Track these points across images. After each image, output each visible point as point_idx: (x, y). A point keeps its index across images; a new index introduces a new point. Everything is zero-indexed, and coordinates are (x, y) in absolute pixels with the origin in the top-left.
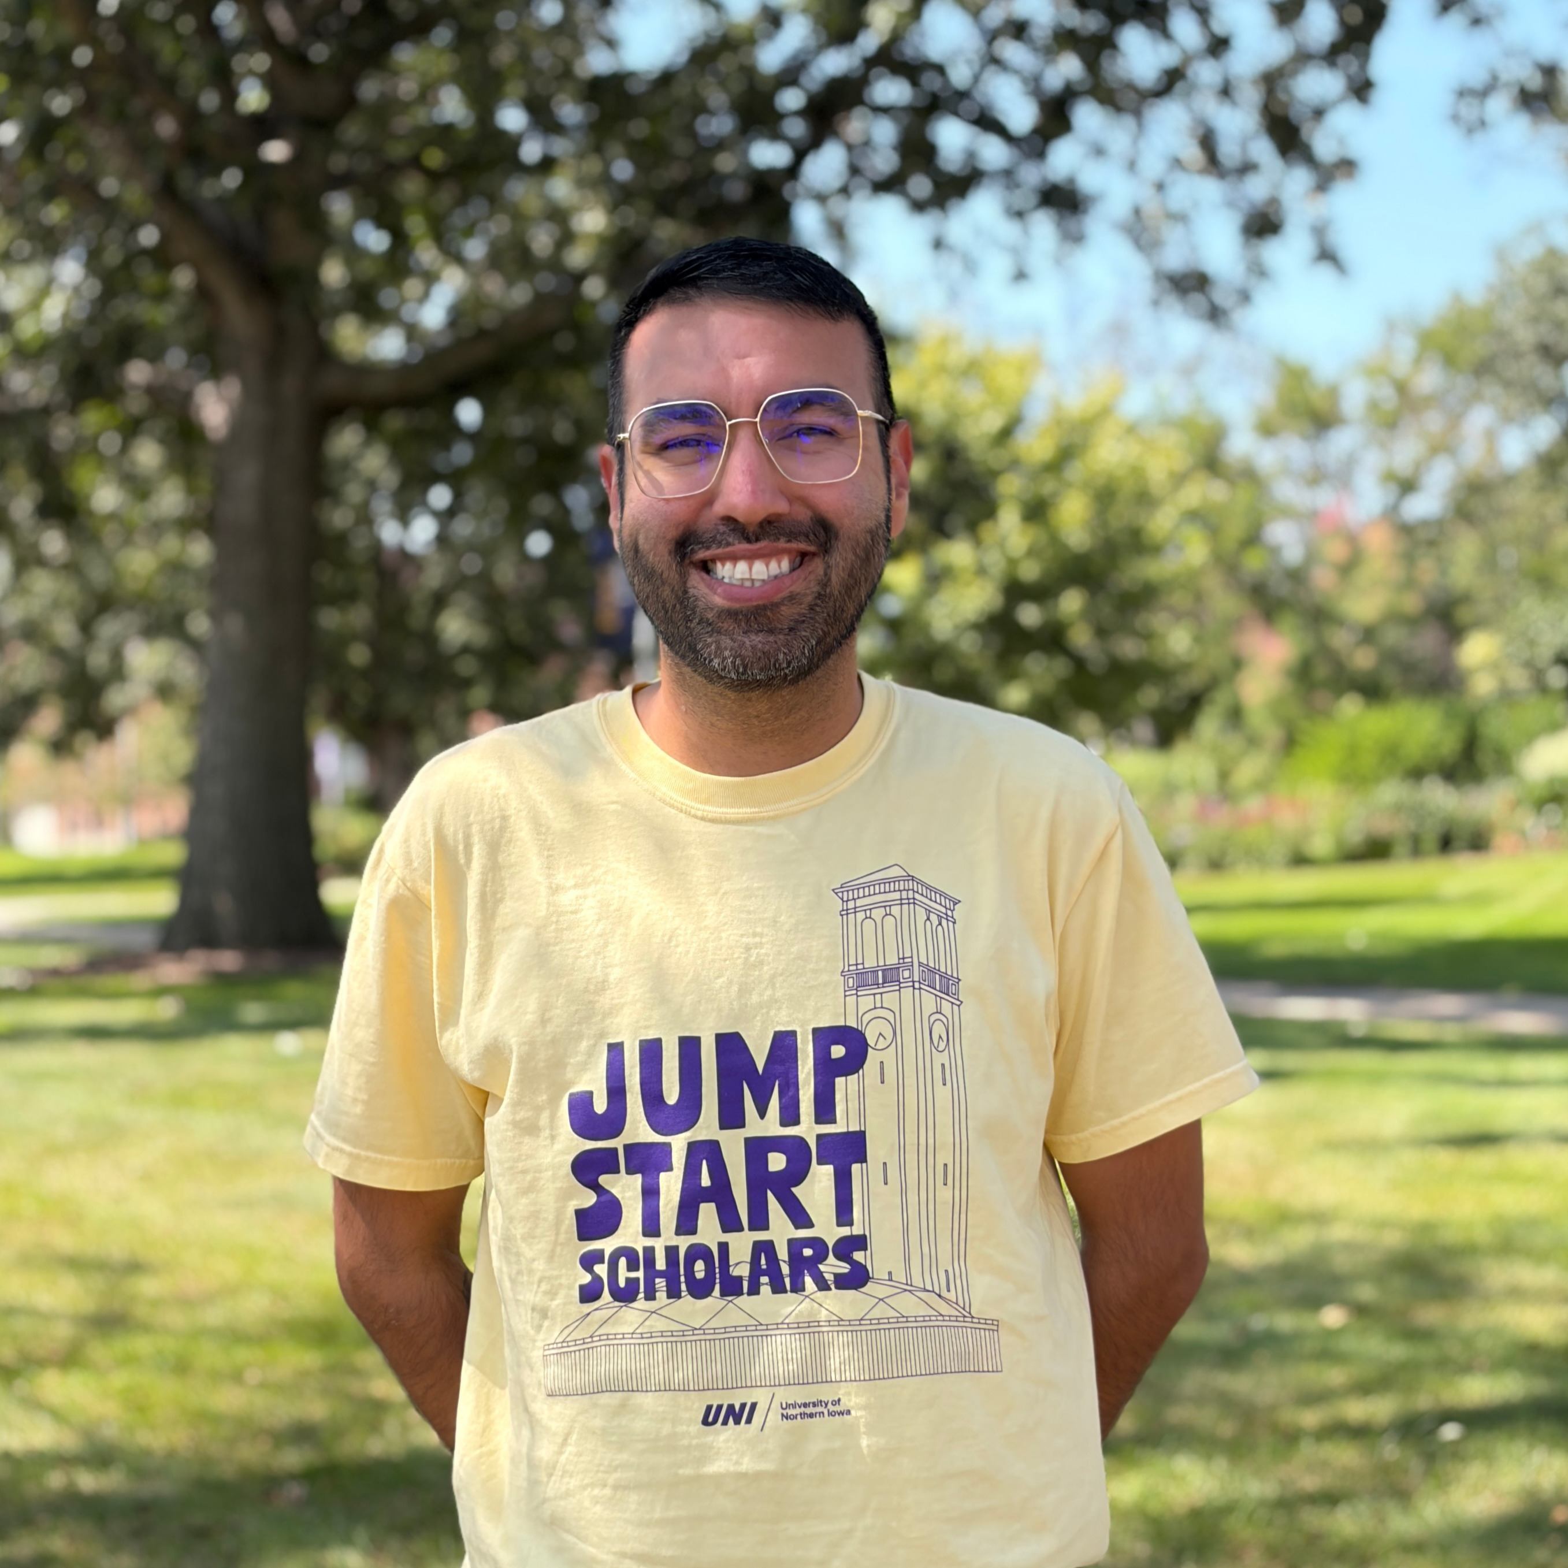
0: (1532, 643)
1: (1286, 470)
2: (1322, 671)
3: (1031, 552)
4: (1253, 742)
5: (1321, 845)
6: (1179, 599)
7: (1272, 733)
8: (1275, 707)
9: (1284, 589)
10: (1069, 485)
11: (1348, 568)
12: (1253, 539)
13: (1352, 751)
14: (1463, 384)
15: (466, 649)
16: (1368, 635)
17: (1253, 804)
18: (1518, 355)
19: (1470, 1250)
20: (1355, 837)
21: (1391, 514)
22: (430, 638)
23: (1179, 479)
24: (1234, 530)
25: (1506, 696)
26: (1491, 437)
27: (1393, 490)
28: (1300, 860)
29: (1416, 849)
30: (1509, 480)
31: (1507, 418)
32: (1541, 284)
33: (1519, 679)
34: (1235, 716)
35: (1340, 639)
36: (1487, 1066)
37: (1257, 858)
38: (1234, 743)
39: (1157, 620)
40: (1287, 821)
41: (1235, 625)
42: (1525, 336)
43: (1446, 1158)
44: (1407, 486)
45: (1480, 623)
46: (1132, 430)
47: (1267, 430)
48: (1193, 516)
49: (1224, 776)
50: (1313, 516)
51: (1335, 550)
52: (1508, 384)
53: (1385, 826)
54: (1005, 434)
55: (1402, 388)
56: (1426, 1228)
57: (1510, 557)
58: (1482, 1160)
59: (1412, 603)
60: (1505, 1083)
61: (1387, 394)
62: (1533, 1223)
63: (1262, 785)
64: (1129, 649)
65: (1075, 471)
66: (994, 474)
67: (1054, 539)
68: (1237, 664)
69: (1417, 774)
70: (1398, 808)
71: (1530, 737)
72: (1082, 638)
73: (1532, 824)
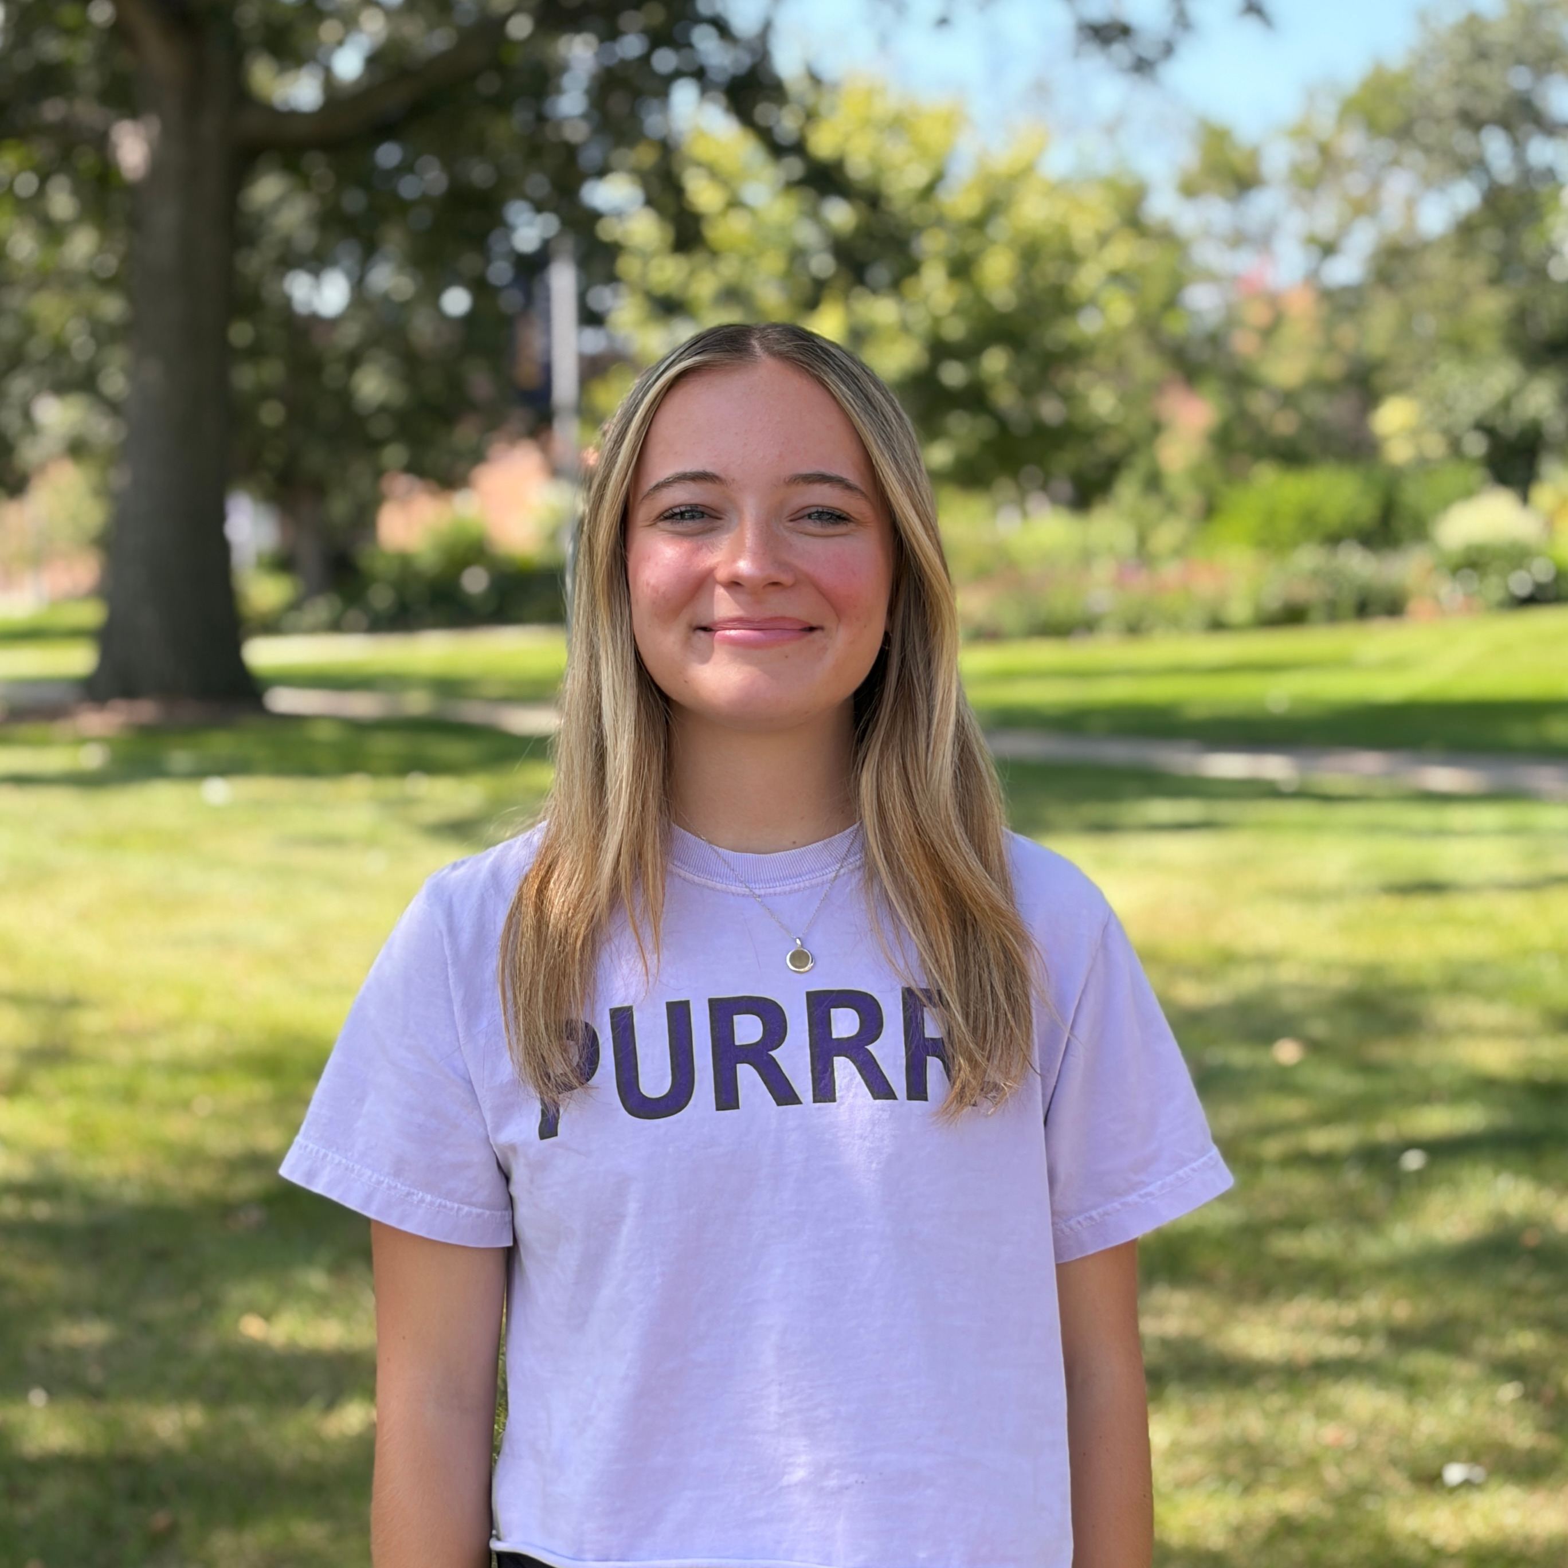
0: (1450, 409)
1: (1207, 233)
2: (1242, 437)
3: (956, 311)
4: (1172, 507)
5: (1239, 610)
6: (1101, 360)
7: (1189, 496)
8: (1196, 474)
9: (1205, 355)
10: (993, 242)
11: (1269, 332)
12: (1171, 302)
13: (1270, 517)
14: (1383, 148)
15: (383, 409)
16: (1288, 399)
17: (1170, 571)
18: (1439, 121)
19: (1417, 990)
20: (1273, 603)
21: (1312, 277)
22: (345, 396)
23: (1104, 239)
24: (1156, 291)
25: (1423, 463)
26: (1411, 204)
27: (1316, 252)
28: (1217, 625)
29: (1333, 614)
30: (1426, 246)
31: (1428, 183)
32: (1462, 48)
33: (1435, 446)
34: (1154, 482)
35: (1260, 404)
36: (1421, 816)
37: (1175, 622)
38: (1153, 507)
39: (1081, 380)
40: (1205, 587)
41: (1156, 388)
42: (1446, 101)
43: (1388, 906)
44: (1328, 249)
45: (1401, 388)
46: (1057, 189)
47: (1189, 190)
48: (1116, 277)
49: (1142, 540)
50: (1236, 280)
51: (1257, 314)
52: (1427, 150)
53: (1304, 592)
54: (928, 191)
55: (1325, 151)
56: (1374, 970)
57: (1429, 324)
58: (1424, 906)
59: (1333, 368)
60: (1441, 832)
61: (1311, 154)
62: (1480, 965)
63: (1179, 552)
64: (1050, 410)
65: (1000, 229)
66: (917, 230)
67: (979, 298)
68: (1157, 428)
69: (1333, 539)
70: (1316, 574)
71: (1446, 503)
72: (1005, 398)
73: (1448, 590)
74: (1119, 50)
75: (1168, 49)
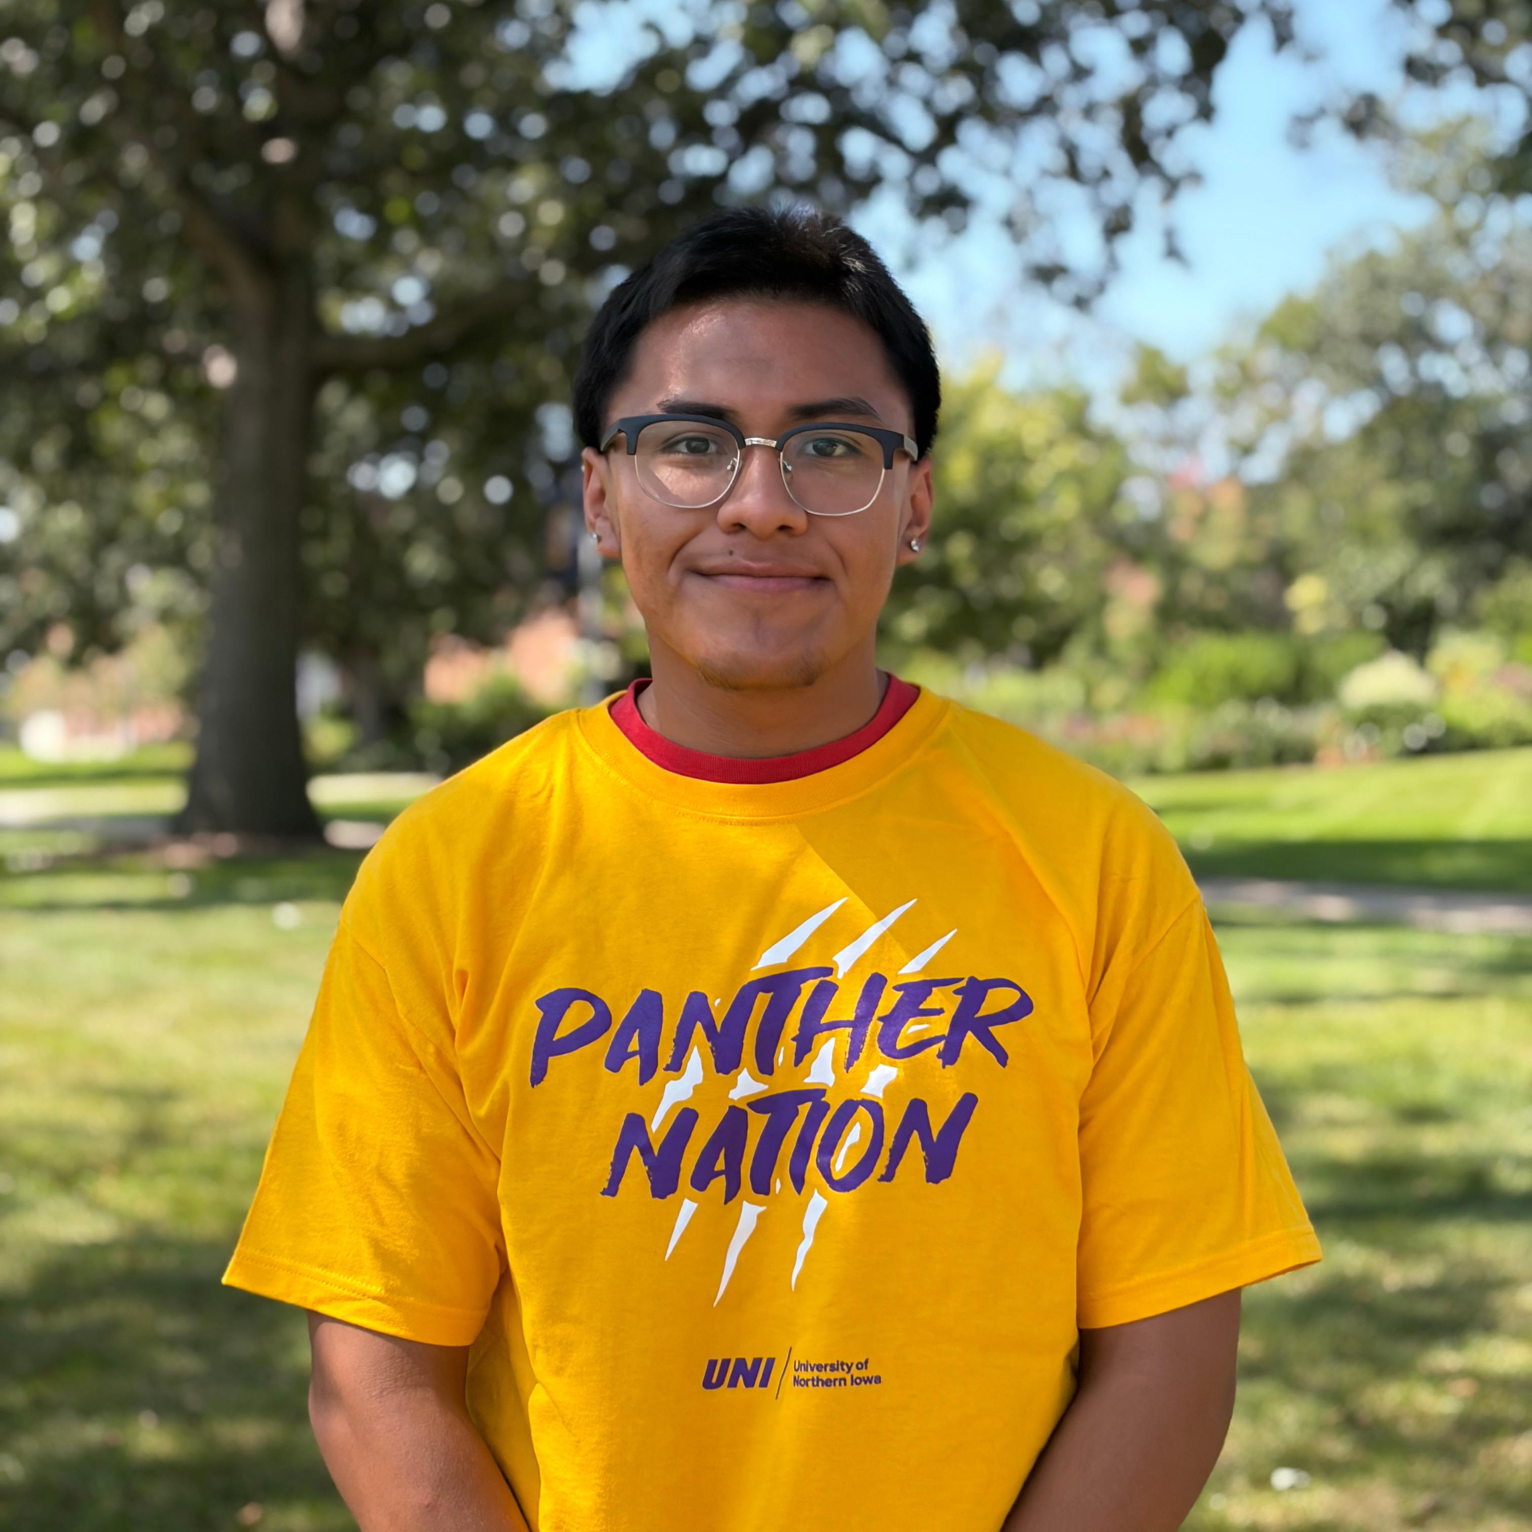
0: (1352, 587)
4: (1115, 666)
5: (1172, 757)
6: (1052, 545)
9: (1146, 541)
11: (1201, 520)
12: (1113, 496)
13: (1201, 679)
16: (1217, 580)
17: (1113, 723)
20: (1202, 752)
21: (1233, 475)
23: (1051, 444)
24: (1099, 488)
25: (1331, 633)
26: (1320, 412)
27: (1235, 453)
28: (1153, 771)
29: (1253, 761)
30: (1331, 449)
31: (1335, 392)
33: (1340, 619)
34: (1100, 647)
35: (1190, 584)
38: (1099, 667)
39: (1032, 562)
40: (1142, 737)
41: (1103, 568)
44: (1246, 450)
45: (1311, 568)
46: (1012, 401)
47: (1128, 399)
48: (1068, 475)
49: (1089, 695)
50: (1167, 477)
51: (1187, 506)
52: (1334, 365)
53: (1230, 743)
55: (1243, 368)
57: (1338, 513)
59: (1255, 551)
61: (1231, 372)
63: (1121, 707)
64: (1008, 587)
68: (1103, 600)
69: (1254, 697)
70: (1238, 728)
71: (1349, 667)
72: (967, 578)
73: (1354, 742)
74: (1060, 286)
75: (1101, 287)
